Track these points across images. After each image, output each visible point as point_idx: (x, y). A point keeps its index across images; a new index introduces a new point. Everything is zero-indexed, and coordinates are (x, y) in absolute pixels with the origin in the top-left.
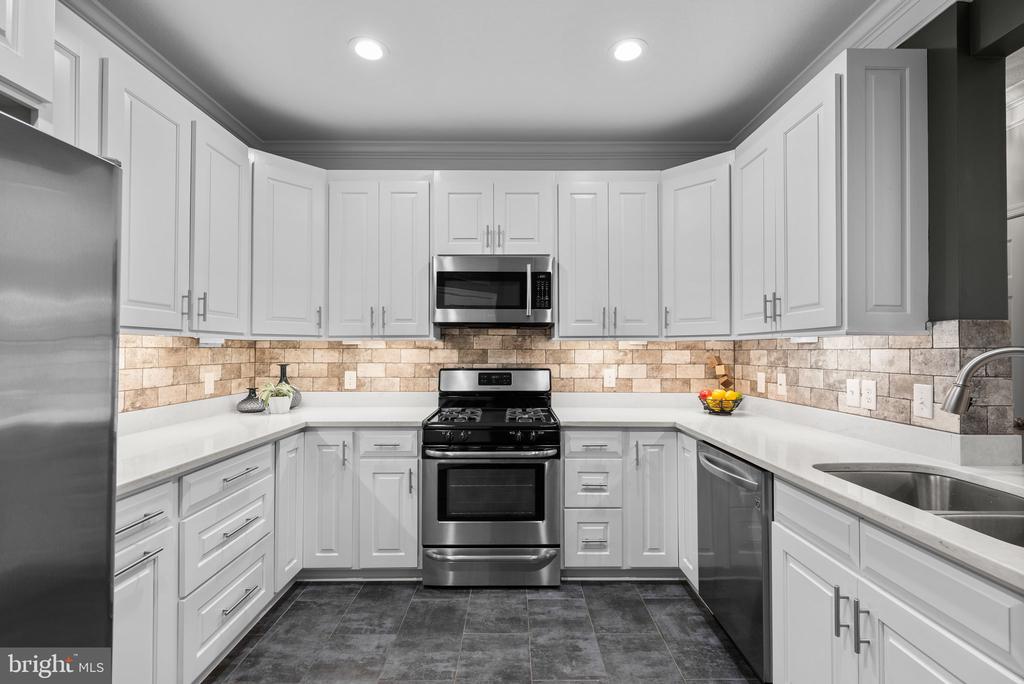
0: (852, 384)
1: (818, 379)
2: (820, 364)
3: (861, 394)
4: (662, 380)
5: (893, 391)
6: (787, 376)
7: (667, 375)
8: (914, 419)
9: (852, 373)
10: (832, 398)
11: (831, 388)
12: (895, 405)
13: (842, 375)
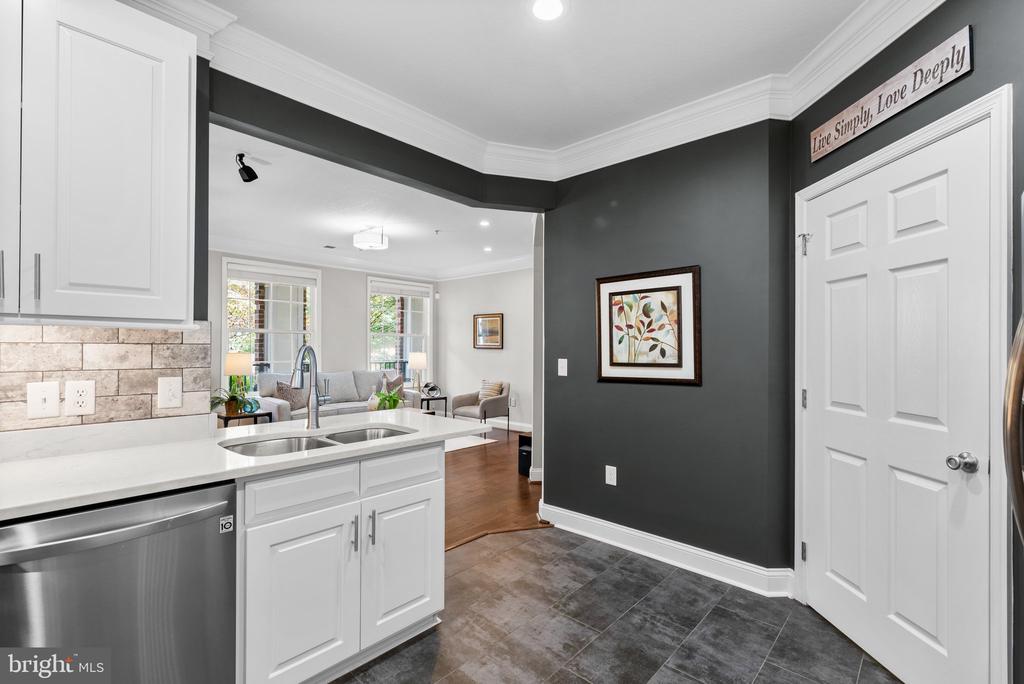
0: (40, 390)
3: (62, 400)
5: (124, 388)
8: (156, 412)
9: (40, 375)
12: (130, 402)
13: (14, 379)
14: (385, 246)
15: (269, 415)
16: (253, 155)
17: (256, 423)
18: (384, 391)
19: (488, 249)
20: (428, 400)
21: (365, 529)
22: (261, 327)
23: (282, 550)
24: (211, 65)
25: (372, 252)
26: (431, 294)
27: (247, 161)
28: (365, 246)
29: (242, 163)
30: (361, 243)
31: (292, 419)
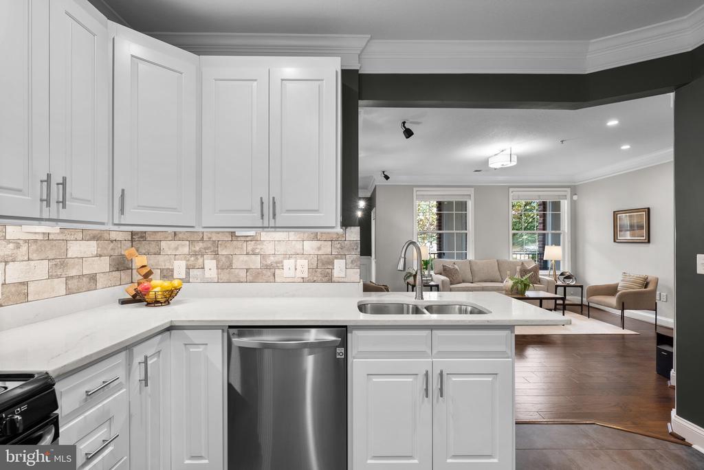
0: (288, 263)
1: (256, 262)
2: (257, 251)
3: (296, 269)
4: (67, 278)
5: (320, 265)
6: (218, 262)
7: (73, 272)
8: (334, 279)
9: (288, 256)
10: (269, 274)
11: (268, 267)
12: (322, 272)
13: (279, 258)
14: (514, 163)
15: (437, 286)
16: (411, 120)
17: (431, 290)
18: (517, 276)
19: (626, 147)
20: (565, 287)
21: (435, 384)
22: (440, 229)
23: (375, 379)
24: (360, 72)
25: (504, 170)
26: (569, 197)
27: (407, 126)
28: (498, 166)
29: (405, 127)
30: (495, 164)
31: (451, 290)
